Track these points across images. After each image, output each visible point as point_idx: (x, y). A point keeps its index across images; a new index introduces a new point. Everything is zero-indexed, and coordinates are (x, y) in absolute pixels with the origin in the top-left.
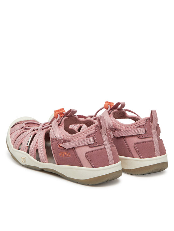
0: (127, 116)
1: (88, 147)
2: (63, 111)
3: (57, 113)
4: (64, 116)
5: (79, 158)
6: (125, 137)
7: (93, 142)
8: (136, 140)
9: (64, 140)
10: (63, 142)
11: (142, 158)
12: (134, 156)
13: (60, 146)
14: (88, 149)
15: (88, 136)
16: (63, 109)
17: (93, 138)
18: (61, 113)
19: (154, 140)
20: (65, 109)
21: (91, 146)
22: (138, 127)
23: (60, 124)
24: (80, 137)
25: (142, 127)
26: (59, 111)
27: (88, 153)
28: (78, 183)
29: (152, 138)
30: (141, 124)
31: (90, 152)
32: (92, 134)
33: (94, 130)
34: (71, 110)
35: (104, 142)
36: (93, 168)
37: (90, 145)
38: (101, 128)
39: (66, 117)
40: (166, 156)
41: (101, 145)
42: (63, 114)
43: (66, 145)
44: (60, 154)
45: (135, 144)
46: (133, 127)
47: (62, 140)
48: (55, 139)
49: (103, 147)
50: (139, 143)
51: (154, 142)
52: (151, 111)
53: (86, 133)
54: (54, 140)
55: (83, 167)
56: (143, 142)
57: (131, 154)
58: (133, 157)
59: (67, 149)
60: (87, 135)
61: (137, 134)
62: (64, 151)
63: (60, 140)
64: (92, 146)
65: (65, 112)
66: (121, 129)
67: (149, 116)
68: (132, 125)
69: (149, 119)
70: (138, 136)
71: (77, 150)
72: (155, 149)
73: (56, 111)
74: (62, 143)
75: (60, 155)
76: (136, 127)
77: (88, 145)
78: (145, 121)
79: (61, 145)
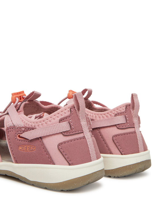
0: (94, 107)
1: (61, 135)
2: (24, 94)
3: (15, 96)
4: (24, 101)
5: (48, 152)
6: (99, 129)
7: (68, 129)
8: (115, 131)
9: (25, 128)
10: (25, 130)
11: (124, 154)
12: (113, 153)
13: (19, 136)
14: (61, 139)
15: (61, 121)
16: (23, 92)
17: (69, 122)
18: (20, 97)
19: (136, 131)
20: (25, 93)
21: (65, 134)
22: (116, 115)
23: (19, 111)
24: (49, 123)
25: (121, 115)
26: (18, 93)
27: (62, 144)
28: (46, 188)
29: (134, 129)
30: (119, 112)
31: (65, 142)
32: (66, 118)
33: (70, 112)
34: (33, 92)
35: (83, 129)
36: (70, 165)
37: (64, 132)
38: (79, 109)
39: (27, 102)
40: (149, 153)
41: (79, 133)
42: (23, 98)
43: (29, 135)
44: (20, 148)
45: (114, 136)
46: (111, 115)
47: (23, 127)
48: (13, 127)
49: (81, 135)
50: (119, 135)
51: (137, 134)
52: (132, 95)
53: (58, 117)
54: (12, 129)
55: (54, 164)
56: (124, 134)
57: (109, 149)
58: (111, 153)
59: (31, 140)
60: (59, 119)
61: (116, 124)
62: (27, 143)
63: (20, 128)
64: (67, 134)
65: (25, 95)
66: (94, 118)
67: (129, 101)
68: (108, 114)
69: (130, 105)
70: (118, 126)
71: (45, 141)
72: (139, 143)
73: (13, 94)
74: (23, 132)
75: (21, 150)
76: (114, 115)
77: (61, 133)
78: (124, 108)
79: (21, 135)
